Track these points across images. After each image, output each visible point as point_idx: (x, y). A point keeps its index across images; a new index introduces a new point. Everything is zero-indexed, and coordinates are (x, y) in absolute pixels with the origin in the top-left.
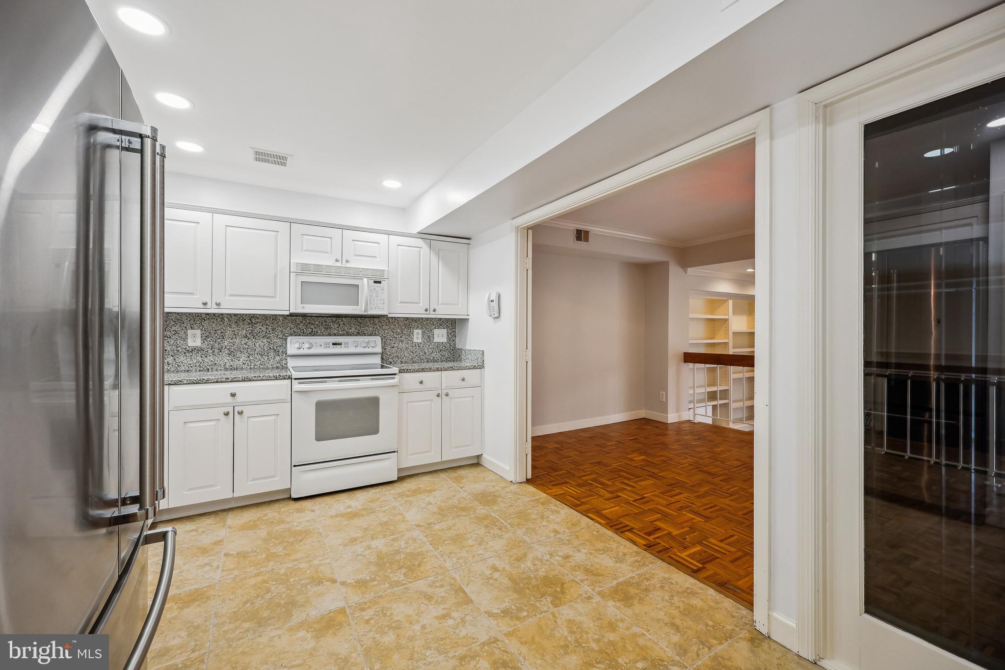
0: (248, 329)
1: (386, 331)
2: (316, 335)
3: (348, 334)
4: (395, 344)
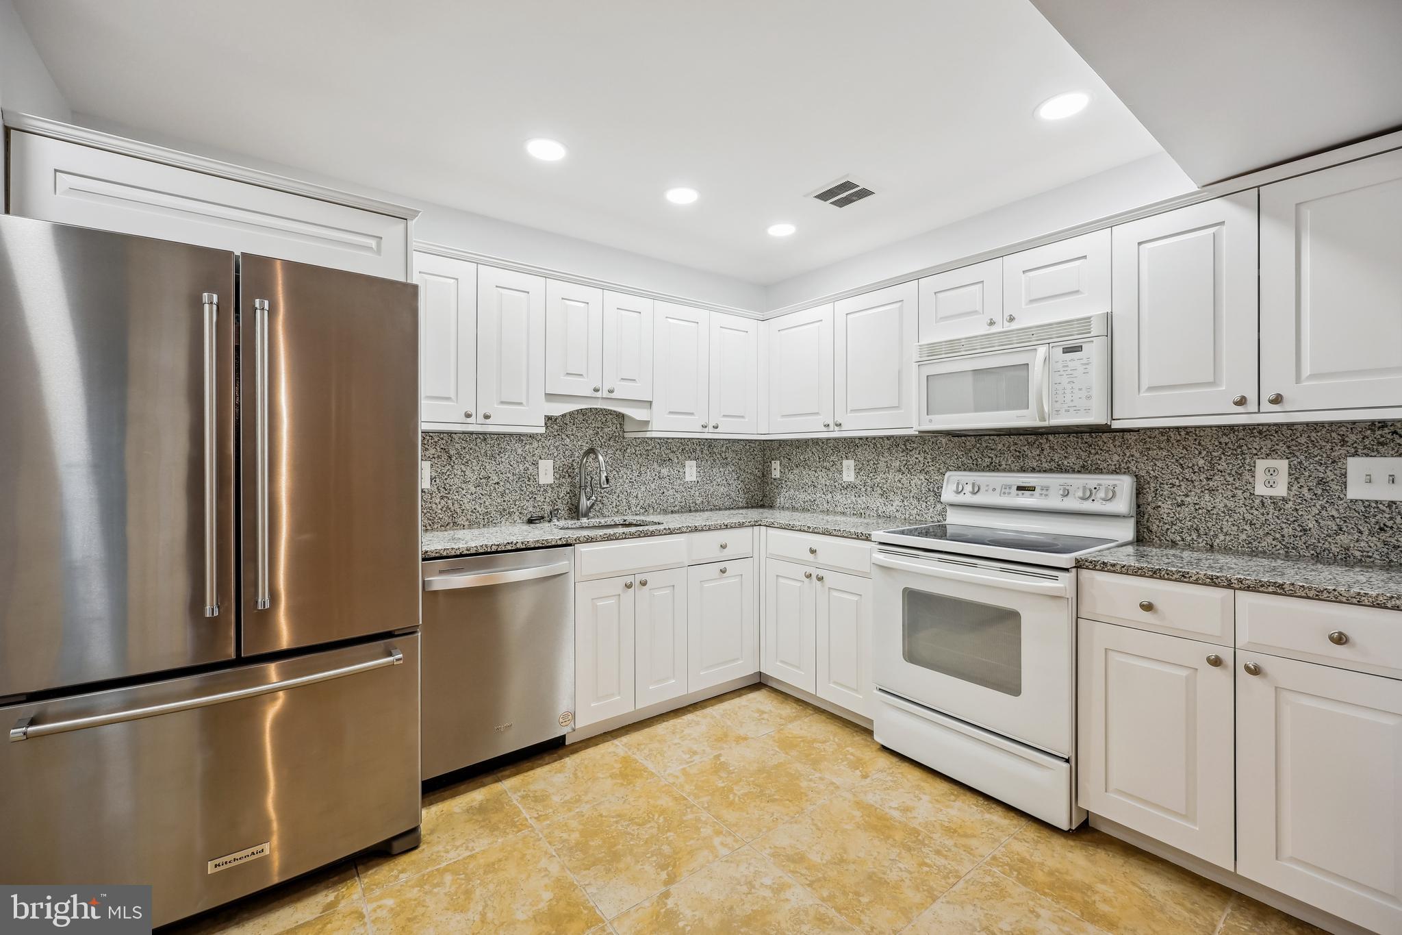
0: (903, 458)
1: (1159, 464)
2: (998, 470)
3: (1060, 469)
4: (1187, 496)
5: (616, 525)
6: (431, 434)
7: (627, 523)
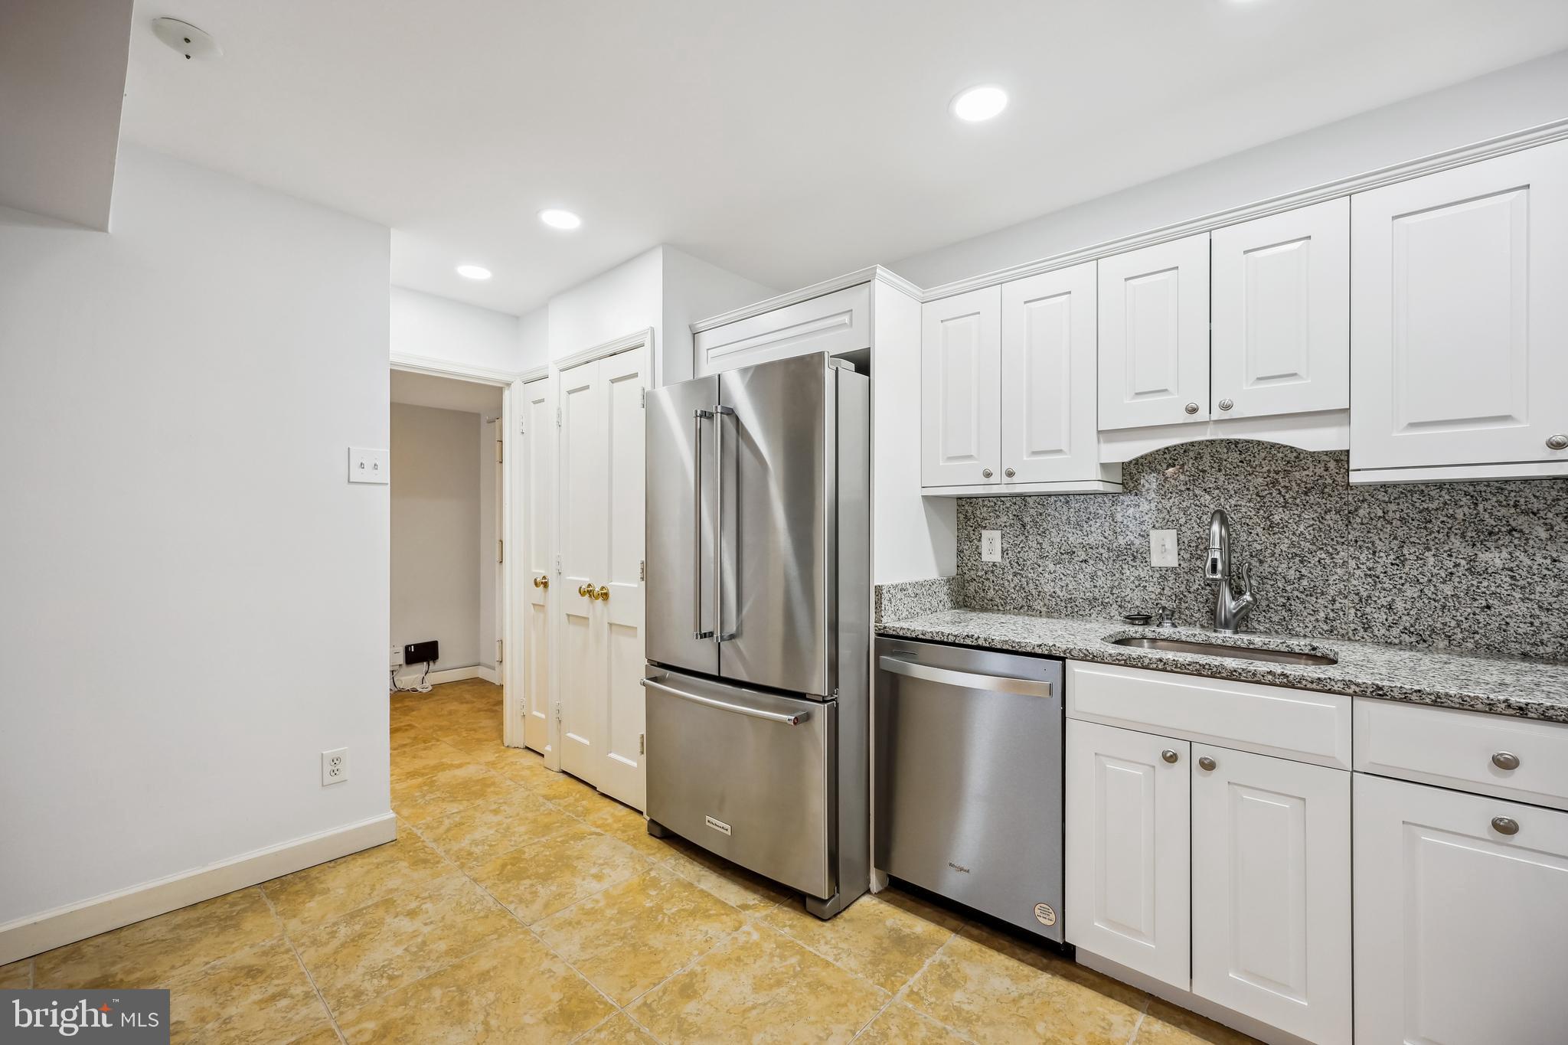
5: (1292, 655)
6: (1003, 499)
7: (1320, 654)
